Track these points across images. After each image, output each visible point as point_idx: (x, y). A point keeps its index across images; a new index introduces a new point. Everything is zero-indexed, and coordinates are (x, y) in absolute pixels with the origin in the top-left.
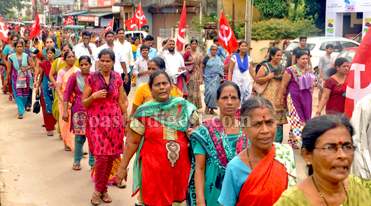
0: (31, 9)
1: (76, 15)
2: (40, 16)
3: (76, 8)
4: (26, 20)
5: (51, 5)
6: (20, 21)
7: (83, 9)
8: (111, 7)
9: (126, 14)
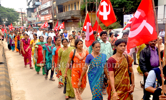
0: (21, 22)
1: (37, 24)
2: (24, 24)
3: (37, 21)
4: (20, 26)
5: (28, 21)
6: (18, 26)
7: (39, 21)
8: (49, 20)
9: (55, 23)
